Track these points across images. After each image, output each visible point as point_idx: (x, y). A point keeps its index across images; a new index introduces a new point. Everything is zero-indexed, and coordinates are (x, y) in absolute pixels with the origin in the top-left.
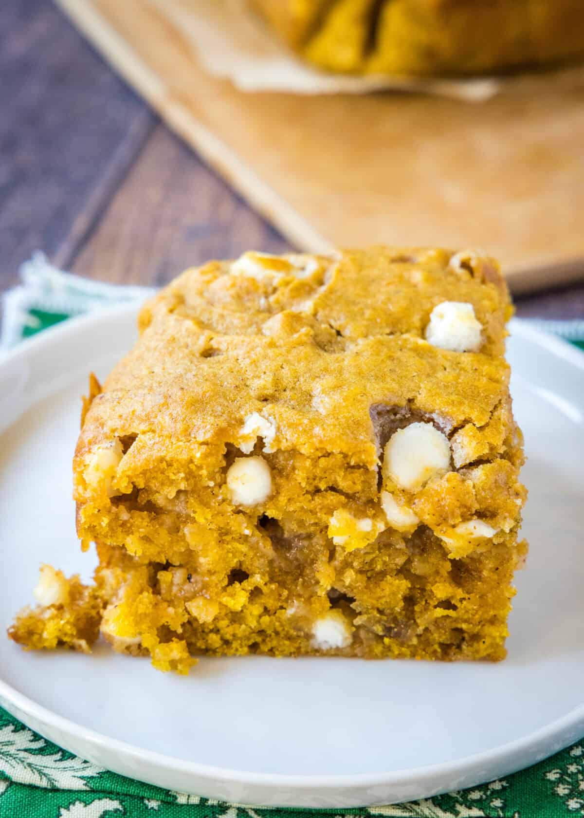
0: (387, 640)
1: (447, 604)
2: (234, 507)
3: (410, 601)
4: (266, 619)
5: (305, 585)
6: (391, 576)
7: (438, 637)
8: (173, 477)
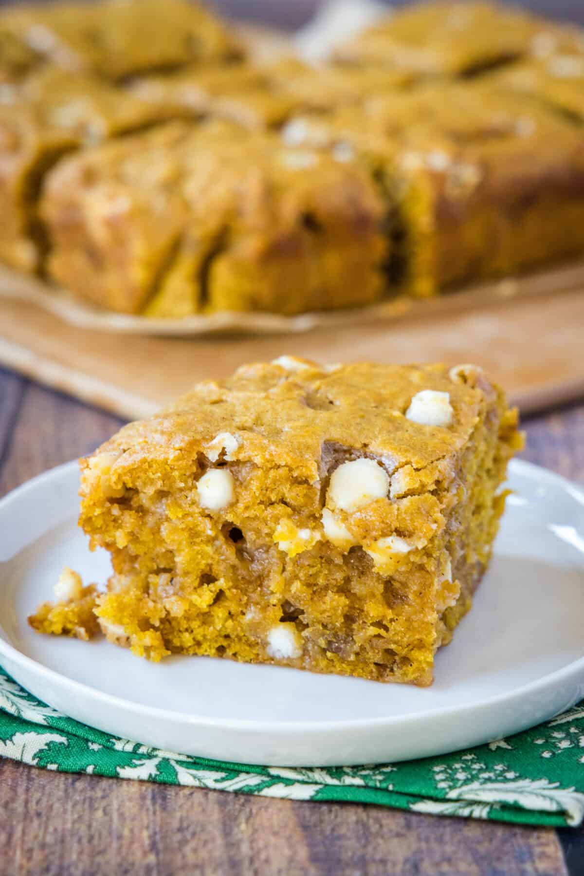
0: (329, 654)
1: (379, 624)
2: (201, 510)
3: (349, 619)
4: (230, 623)
5: (262, 595)
6: (332, 592)
7: (374, 656)
8: (152, 476)
